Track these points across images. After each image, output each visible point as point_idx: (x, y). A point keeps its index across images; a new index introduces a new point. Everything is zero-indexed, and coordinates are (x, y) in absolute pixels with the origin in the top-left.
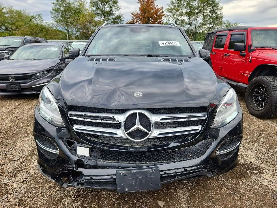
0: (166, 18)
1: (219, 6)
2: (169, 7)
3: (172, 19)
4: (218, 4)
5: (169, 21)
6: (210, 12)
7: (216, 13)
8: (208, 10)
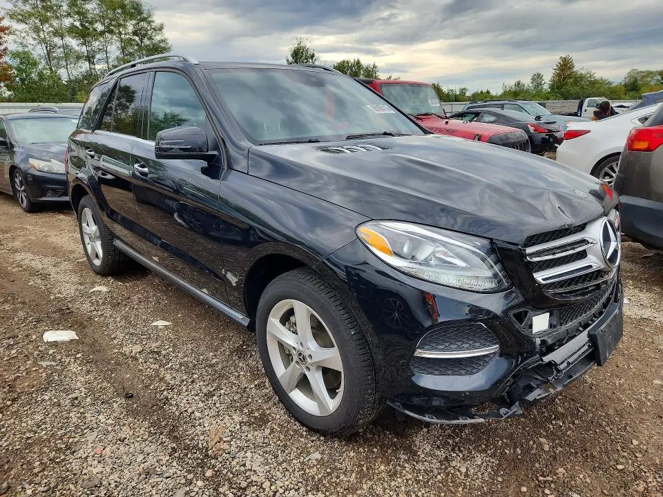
0: (11, 37)
1: (153, 22)
2: (15, 6)
3: (34, 42)
4: (150, 16)
5: (25, 46)
6: (135, 33)
7: (150, 38)
8: (130, 28)
